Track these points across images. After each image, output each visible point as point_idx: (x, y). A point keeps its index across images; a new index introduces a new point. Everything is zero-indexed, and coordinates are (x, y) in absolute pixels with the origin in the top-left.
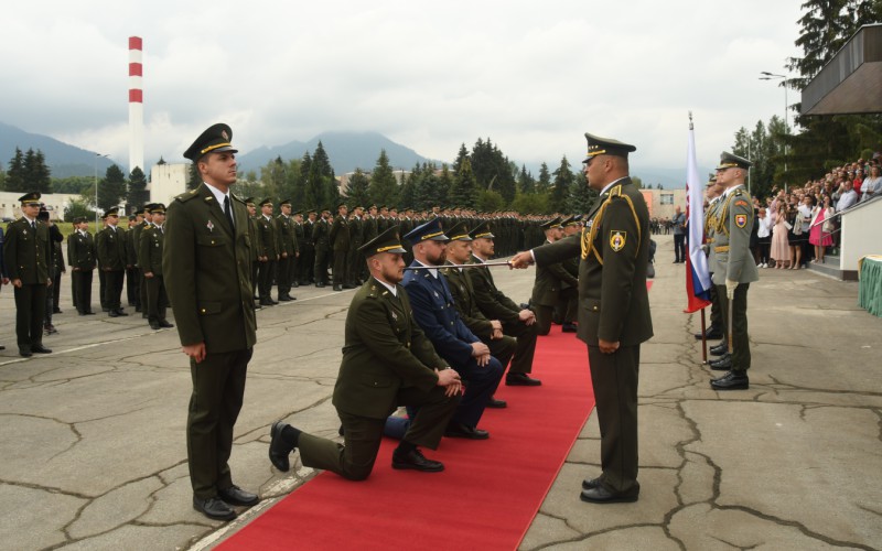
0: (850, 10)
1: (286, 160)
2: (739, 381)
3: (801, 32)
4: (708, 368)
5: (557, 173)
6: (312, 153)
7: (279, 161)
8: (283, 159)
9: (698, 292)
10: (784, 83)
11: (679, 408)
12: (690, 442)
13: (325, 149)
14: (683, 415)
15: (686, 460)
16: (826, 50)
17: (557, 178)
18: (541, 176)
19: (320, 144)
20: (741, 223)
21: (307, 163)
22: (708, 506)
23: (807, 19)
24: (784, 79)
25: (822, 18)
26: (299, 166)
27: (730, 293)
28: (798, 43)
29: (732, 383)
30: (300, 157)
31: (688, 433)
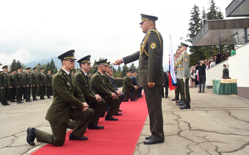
0: (201, 22)
1: (42, 64)
2: (188, 107)
3: (190, 27)
4: (178, 106)
5: (123, 67)
6: (50, 62)
7: (39, 64)
8: (41, 64)
9: (173, 84)
10: (186, 41)
11: (173, 113)
12: (179, 119)
13: (54, 61)
14: (174, 114)
15: (179, 122)
16: (196, 32)
17: (123, 69)
18: (118, 69)
19: (52, 60)
20: (186, 61)
21: (48, 65)
22: (189, 130)
23: (191, 24)
24: (186, 40)
25: (195, 23)
26: (46, 66)
27: (184, 81)
28: (189, 30)
29: (186, 107)
30: (46, 63)
31: (177, 118)
